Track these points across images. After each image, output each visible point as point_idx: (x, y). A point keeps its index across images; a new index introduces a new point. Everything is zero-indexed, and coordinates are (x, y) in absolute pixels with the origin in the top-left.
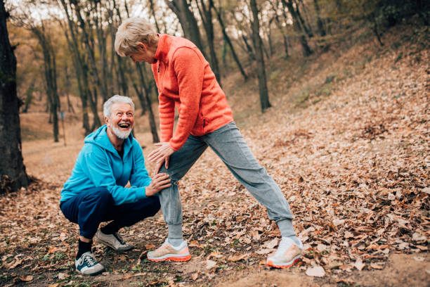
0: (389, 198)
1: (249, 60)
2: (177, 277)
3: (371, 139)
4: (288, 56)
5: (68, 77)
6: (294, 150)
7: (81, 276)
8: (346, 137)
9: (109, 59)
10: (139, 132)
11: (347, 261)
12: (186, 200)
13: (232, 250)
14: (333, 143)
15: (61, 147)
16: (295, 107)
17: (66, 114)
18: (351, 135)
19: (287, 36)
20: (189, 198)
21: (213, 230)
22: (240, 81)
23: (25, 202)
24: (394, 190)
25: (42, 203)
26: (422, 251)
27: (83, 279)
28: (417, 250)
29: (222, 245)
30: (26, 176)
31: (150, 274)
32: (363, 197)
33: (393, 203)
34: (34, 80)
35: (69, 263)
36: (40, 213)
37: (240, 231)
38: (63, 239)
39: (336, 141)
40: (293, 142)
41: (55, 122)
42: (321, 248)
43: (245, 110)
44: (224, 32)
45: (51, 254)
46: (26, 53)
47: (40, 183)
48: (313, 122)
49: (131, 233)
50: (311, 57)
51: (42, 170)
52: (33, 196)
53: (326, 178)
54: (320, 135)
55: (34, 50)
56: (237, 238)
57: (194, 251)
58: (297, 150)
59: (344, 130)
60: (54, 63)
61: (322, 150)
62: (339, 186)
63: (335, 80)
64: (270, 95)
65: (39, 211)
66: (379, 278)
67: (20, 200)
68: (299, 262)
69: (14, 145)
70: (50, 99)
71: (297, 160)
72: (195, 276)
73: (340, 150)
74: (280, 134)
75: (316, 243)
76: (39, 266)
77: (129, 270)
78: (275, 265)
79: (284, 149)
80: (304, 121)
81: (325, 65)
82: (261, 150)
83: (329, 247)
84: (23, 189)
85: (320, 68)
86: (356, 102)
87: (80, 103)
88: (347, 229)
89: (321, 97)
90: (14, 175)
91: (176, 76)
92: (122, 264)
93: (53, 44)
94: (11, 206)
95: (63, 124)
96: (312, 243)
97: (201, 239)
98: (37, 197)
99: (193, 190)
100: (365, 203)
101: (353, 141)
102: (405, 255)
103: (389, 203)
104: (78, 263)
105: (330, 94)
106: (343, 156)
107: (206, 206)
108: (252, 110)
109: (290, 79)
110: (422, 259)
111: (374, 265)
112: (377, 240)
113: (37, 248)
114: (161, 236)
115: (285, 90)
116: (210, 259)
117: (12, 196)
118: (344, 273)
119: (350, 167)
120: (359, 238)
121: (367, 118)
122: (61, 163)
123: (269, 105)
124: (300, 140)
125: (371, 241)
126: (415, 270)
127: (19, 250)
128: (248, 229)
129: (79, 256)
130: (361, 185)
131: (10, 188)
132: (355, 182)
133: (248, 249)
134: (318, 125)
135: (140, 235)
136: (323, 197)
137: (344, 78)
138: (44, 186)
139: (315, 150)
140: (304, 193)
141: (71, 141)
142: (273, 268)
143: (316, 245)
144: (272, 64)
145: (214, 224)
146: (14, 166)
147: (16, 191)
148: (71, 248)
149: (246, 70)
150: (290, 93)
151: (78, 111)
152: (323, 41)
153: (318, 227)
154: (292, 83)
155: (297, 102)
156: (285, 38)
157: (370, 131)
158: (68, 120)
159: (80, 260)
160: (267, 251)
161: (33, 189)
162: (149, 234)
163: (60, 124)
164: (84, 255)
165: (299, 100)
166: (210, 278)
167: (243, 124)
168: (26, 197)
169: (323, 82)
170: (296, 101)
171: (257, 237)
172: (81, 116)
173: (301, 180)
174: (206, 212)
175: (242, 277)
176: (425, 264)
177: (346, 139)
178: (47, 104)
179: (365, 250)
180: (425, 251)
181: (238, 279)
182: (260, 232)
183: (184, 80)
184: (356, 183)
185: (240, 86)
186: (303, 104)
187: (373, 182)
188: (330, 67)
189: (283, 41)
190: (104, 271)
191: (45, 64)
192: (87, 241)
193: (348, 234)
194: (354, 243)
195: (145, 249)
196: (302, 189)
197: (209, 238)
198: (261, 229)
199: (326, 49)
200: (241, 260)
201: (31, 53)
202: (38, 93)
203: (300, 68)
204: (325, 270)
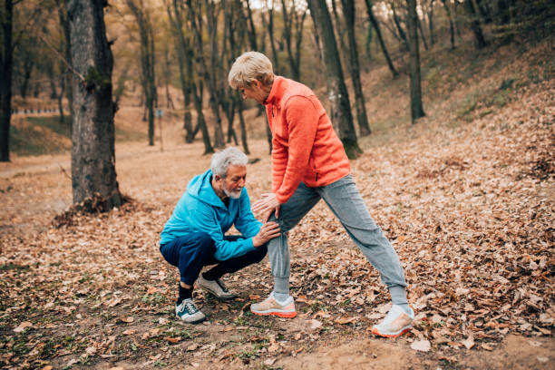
0: (531, 267)
1: (401, 50)
2: (279, 334)
3: (542, 179)
4: (454, 48)
5: (168, 64)
6: (441, 185)
7: (181, 323)
8: (511, 172)
9: (220, 43)
10: (252, 137)
11: (458, 337)
12: (301, 242)
13: (342, 310)
14: (493, 179)
15: (156, 152)
16: (456, 120)
17: (164, 110)
18: (517, 169)
19: (454, 20)
20: (304, 239)
21: (326, 284)
22: (387, 77)
23: (117, 225)
24: (538, 258)
25: (137, 229)
26: (544, 335)
27: (183, 326)
28: (539, 334)
29: (332, 303)
30: (120, 194)
31: (252, 328)
32: (503, 261)
33: (534, 274)
34: (128, 67)
35: (169, 308)
36: (135, 242)
37: (354, 288)
38: (162, 278)
39: (495, 177)
40: (442, 172)
41: (150, 120)
42: (436, 319)
43: (390, 117)
44: (370, 12)
45: (150, 294)
46: (119, 32)
47: (135, 204)
48: (473, 146)
49: (236, 278)
50: (485, 50)
51: (135, 182)
52: (127, 219)
53: (470, 230)
54: (477, 168)
55: (129, 30)
56: (350, 296)
57: (301, 307)
58: (446, 184)
59: (510, 162)
60: (153, 47)
61: (476, 188)
62: (482, 243)
63: (514, 85)
64: (425, 99)
65: (134, 238)
66: (485, 360)
67: (112, 223)
68: (407, 333)
69: (107, 158)
70: (145, 91)
71: (442, 199)
72: (298, 336)
73: (498, 191)
74: (427, 161)
75: (432, 312)
76: (139, 307)
77: (231, 322)
78: (381, 333)
79: (430, 182)
80: (463, 143)
81: (503, 63)
82: (402, 180)
83: (444, 319)
84: (115, 209)
85: (497, 66)
86: (535, 122)
87: (182, 97)
88: (469, 301)
89: (492, 108)
90: (106, 193)
91: (287, 125)
92: (224, 315)
93: (152, 22)
94: (103, 229)
95: (160, 123)
96: (428, 312)
97: (310, 293)
98: (132, 220)
99: (310, 230)
100: (502, 270)
101: (519, 178)
102: (522, 338)
103: (528, 273)
104: (178, 309)
105: (504, 105)
106: (499, 200)
107: (322, 252)
108: (400, 119)
109: (454, 79)
110: (539, 344)
111: (485, 346)
112: (498, 317)
113: (135, 286)
114: (267, 285)
115: (447, 93)
116: (316, 318)
117: (104, 216)
118: (451, 351)
119: (503, 216)
120: (480, 313)
121: (543, 147)
122: (156, 174)
123: (422, 114)
124: (451, 171)
125: (492, 317)
126: (525, 356)
127: (117, 286)
128: (363, 287)
129: (179, 302)
130: (507, 245)
131: (101, 208)
132: (500, 240)
133: (359, 311)
134: (478, 152)
135: (245, 282)
136: (457, 256)
137: (526, 84)
138: (139, 208)
139: (466, 188)
140: (438, 247)
141: (169, 145)
142: (378, 337)
143: (432, 315)
144: (431, 57)
145: (327, 277)
146: (107, 182)
147: (108, 211)
148: (171, 290)
149: (395, 64)
150: (452, 98)
151: (178, 106)
152: (502, 31)
153: (440, 294)
154: (456, 85)
155: (459, 113)
156: (452, 24)
157: (543, 166)
158: (166, 118)
159: (181, 306)
160: (378, 316)
161: (127, 211)
162: (255, 282)
163: (156, 122)
164: (185, 301)
165: (462, 110)
166: (312, 340)
167: (386, 136)
168: (118, 219)
169: (497, 87)
170: (457, 110)
171: (372, 298)
172: (182, 113)
173: (439, 229)
174: (321, 261)
175: (345, 343)
176: (539, 350)
177: (510, 175)
178: (141, 97)
179: (482, 327)
180: (547, 335)
181: (340, 345)
182: (376, 292)
183: (294, 130)
184: (501, 242)
185: (386, 85)
186: (466, 116)
187: (521, 243)
188: (510, 66)
189: (449, 27)
190: (205, 320)
191: (142, 48)
192: (188, 287)
193: (469, 307)
194: (473, 318)
195: (249, 300)
196: (437, 241)
197: (319, 293)
198: (377, 289)
199: (507, 41)
200: (349, 324)
201: (125, 33)
202: (132, 81)
203: (468, 65)
204: (431, 344)
